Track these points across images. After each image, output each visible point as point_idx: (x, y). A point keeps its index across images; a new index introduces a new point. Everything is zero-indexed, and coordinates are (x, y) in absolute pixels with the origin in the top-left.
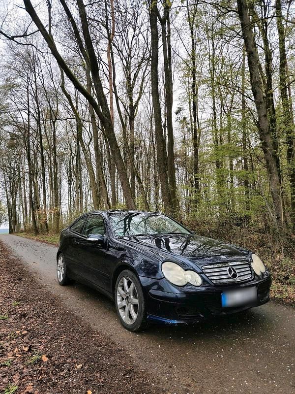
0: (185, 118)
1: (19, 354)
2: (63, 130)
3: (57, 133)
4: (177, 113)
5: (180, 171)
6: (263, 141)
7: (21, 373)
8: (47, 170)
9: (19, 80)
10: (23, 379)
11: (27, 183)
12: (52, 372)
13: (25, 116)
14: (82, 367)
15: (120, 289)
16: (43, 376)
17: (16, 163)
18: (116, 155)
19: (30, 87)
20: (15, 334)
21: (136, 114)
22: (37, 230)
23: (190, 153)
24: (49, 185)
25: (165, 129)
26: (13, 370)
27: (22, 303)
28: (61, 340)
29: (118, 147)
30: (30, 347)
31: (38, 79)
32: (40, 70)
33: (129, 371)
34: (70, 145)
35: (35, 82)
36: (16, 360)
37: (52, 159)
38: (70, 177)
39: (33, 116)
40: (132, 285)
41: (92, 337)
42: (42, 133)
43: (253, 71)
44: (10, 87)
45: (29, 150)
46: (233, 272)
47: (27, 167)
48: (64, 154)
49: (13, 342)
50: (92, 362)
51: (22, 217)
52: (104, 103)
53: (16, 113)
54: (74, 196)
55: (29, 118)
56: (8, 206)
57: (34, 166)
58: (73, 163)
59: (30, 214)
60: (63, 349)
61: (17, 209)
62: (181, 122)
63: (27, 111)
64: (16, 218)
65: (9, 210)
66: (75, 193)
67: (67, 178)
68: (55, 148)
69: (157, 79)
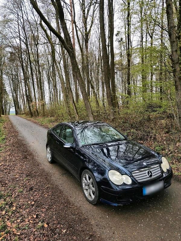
0: (122, 39)
1: (31, 220)
2: (43, 49)
3: (39, 51)
4: (116, 35)
5: (118, 74)
6: (174, 69)
7: (34, 235)
8: (34, 75)
9: (12, 16)
10: (35, 239)
11: (23, 84)
12: (50, 235)
13: (18, 41)
14: (66, 232)
15: (84, 179)
16: (46, 238)
17: (15, 71)
18: (78, 74)
19: (19, 21)
20: (28, 204)
21: (89, 38)
22: (32, 114)
23: (125, 62)
24: (36, 85)
25: (109, 48)
26: (29, 232)
27: (30, 178)
28: (53, 210)
29: (79, 69)
30: (37, 215)
31: (24, 15)
32: (25, 9)
33: (91, 236)
34: (48, 59)
35: (23, 17)
36: (31, 225)
37: (37, 68)
38: (49, 79)
39: (23, 41)
40: (91, 180)
41: (70, 208)
42: (30, 51)
43: (170, 19)
44: (7, 21)
45: (23, 63)
46: (150, 174)
47: (22, 74)
48: (44, 65)
49: (27, 210)
50: (71, 228)
51: (22, 104)
52: (69, 40)
53: (13, 39)
54: (52, 92)
55: (20, 42)
56: (13, 98)
57: (26, 73)
58: (50, 71)
59: (27, 104)
60: (54, 217)
61: (19, 99)
62: (119, 41)
63: (19, 38)
64: (18, 105)
65: (14, 101)
66: (52, 90)
67: (47, 80)
68: (38, 61)
69: (103, 11)
